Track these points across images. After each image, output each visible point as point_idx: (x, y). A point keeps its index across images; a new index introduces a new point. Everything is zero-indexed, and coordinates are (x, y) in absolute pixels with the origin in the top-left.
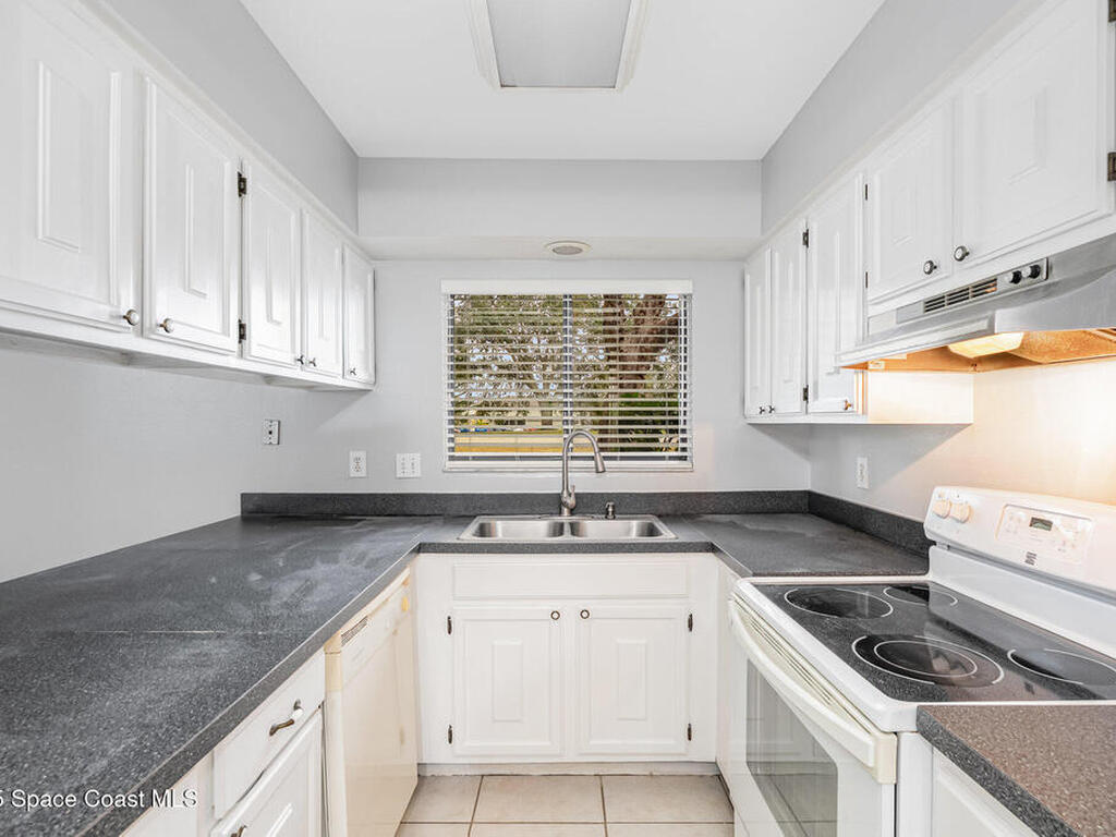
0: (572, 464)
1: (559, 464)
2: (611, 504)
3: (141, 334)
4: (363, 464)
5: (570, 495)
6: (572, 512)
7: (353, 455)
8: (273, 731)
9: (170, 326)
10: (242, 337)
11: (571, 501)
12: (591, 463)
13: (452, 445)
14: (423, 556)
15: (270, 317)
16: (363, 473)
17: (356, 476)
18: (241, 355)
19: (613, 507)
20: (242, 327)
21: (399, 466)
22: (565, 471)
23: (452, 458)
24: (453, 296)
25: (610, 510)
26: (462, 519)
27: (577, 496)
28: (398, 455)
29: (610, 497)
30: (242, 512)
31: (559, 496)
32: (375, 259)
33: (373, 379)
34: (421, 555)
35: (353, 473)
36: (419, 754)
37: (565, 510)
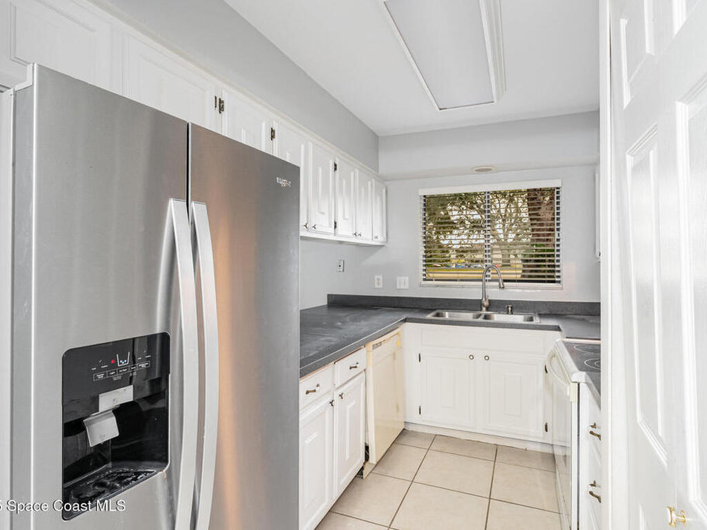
0: (487, 284)
1: (481, 283)
2: (510, 306)
3: (308, 231)
4: (381, 281)
5: (486, 299)
6: (487, 309)
7: (376, 277)
8: (351, 368)
9: (316, 227)
10: (335, 227)
11: (486, 303)
12: (497, 284)
13: (425, 273)
14: (407, 324)
15: (344, 218)
16: (381, 286)
17: (377, 287)
18: (335, 235)
19: (511, 307)
20: (335, 223)
21: (398, 283)
22: (484, 287)
23: (425, 280)
24: (425, 196)
25: (510, 309)
26: (429, 310)
27: (490, 301)
28: (398, 278)
29: (510, 302)
30: (328, 302)
31: (481, 301)
32: (386, 181)
33: (385, 240)
34: (407, 323)
35: (377, 286)
36: (405, 417)
37: (484, 309)
